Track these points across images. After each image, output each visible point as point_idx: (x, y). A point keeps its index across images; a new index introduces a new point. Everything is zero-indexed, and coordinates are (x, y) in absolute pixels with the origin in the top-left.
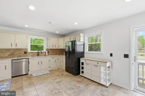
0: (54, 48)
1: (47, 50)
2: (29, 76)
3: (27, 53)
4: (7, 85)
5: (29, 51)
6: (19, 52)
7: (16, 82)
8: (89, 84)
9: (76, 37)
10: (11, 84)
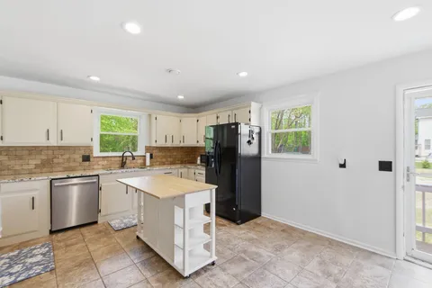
0: (169, 144)
1: (148, 149)
2: (101, 229)
3: (91, 159)
4: (44, 255)
5: (96, 152)
6: (67, 156)
7: (67, 246)
8: (282, 247)
9: (235, 112)
10: (56, 252)
